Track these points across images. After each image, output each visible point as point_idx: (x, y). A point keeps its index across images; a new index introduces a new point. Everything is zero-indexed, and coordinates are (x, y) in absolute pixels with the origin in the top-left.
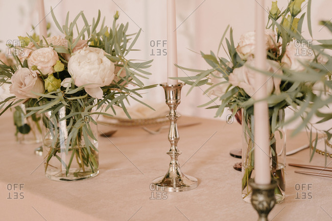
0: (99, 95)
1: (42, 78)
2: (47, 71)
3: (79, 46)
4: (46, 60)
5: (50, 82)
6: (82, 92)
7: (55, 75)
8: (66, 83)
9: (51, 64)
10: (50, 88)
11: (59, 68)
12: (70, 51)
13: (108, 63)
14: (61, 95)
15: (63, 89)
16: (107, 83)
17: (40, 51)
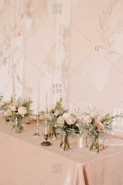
0: (23, 116)
2: (14, 111)
5: (14, 113)
6: (20, 115)
7: (15, 111)
8: (17, 113)
9: (15, 109)
10: (14, 114)
11: (16, 110)
12: (19, 107)
13: (26, 110)
14: (16, 116)
15: (16, 114)
16: (25, 114)
17: (13, 107)
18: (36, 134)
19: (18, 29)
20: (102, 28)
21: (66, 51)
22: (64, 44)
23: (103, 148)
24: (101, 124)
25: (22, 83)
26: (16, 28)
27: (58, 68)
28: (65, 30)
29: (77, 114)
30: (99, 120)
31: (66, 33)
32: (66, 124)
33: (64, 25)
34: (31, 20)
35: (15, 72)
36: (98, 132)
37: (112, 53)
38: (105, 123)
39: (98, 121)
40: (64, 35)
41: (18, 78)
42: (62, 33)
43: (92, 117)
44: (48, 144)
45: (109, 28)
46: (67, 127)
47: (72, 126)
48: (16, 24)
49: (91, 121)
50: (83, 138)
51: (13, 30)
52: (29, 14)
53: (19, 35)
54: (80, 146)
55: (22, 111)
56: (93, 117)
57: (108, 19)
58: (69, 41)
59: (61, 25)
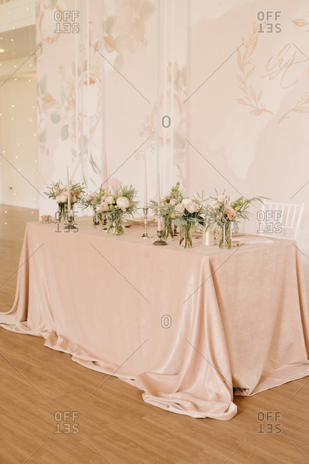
0: (125, 210)
1: (109, 205)
2: (111, 203)
3: (120, 196)
4: (110, 200)
5: (111, 206)
6: (120, 209)
7: (113, 204)
8: (116, 207)
9: (112, 201)
10: (111, 208)
11: (114, 202)
12: (117, 198)
13: (128, 202)
14: (114, 210)
16: (127, 207)
17: (108, 198)
18: (144, 236)
19: (88, 71)
20: (242, 70)
21: (181, 111)
22: (177, 98)
23: (238, 245)
24: (232, 210)
25: (100, 172)
26: (85, 69)
27: (168, 140)
28: (178, 73)
29: (200, 200)
30: (230, 205)
31: (181, 78)
32: (186, 211)
33: (176, 64)
34: (114, 54)
35: (87, 152)
36: (228, 220)
37: (259, 111)
38: (237, 208)
39: (228, 207)
40: (176, 82)
41: (92, 163)
42: (173, 79)
43: (220, 201)
44: (164, 244)
45: (253, 69)
46: (188, 215)
47: (194, 215)
48: (86, 61)
49: (218, 206)
50: (210, 232)
51: (79, 74)
52: (111, 44)
53: (92, 82)
54: (207, 244)
55: (123, 203)
56: (222, 201)
57: (251, 53)
58: (185, 93)
59: (170, 64)
